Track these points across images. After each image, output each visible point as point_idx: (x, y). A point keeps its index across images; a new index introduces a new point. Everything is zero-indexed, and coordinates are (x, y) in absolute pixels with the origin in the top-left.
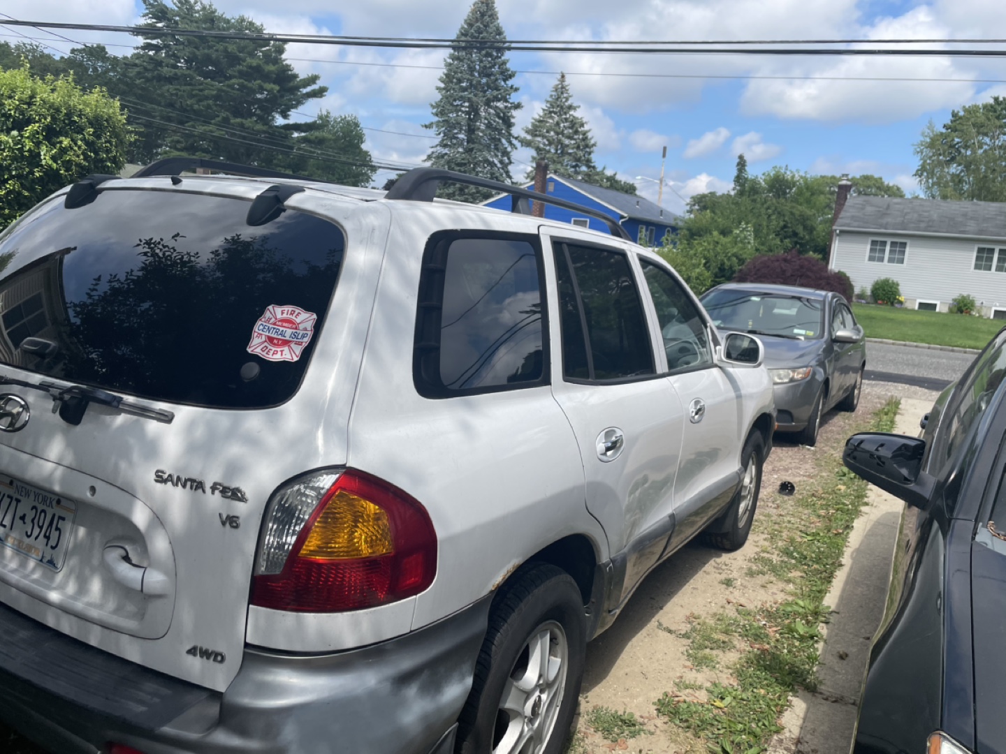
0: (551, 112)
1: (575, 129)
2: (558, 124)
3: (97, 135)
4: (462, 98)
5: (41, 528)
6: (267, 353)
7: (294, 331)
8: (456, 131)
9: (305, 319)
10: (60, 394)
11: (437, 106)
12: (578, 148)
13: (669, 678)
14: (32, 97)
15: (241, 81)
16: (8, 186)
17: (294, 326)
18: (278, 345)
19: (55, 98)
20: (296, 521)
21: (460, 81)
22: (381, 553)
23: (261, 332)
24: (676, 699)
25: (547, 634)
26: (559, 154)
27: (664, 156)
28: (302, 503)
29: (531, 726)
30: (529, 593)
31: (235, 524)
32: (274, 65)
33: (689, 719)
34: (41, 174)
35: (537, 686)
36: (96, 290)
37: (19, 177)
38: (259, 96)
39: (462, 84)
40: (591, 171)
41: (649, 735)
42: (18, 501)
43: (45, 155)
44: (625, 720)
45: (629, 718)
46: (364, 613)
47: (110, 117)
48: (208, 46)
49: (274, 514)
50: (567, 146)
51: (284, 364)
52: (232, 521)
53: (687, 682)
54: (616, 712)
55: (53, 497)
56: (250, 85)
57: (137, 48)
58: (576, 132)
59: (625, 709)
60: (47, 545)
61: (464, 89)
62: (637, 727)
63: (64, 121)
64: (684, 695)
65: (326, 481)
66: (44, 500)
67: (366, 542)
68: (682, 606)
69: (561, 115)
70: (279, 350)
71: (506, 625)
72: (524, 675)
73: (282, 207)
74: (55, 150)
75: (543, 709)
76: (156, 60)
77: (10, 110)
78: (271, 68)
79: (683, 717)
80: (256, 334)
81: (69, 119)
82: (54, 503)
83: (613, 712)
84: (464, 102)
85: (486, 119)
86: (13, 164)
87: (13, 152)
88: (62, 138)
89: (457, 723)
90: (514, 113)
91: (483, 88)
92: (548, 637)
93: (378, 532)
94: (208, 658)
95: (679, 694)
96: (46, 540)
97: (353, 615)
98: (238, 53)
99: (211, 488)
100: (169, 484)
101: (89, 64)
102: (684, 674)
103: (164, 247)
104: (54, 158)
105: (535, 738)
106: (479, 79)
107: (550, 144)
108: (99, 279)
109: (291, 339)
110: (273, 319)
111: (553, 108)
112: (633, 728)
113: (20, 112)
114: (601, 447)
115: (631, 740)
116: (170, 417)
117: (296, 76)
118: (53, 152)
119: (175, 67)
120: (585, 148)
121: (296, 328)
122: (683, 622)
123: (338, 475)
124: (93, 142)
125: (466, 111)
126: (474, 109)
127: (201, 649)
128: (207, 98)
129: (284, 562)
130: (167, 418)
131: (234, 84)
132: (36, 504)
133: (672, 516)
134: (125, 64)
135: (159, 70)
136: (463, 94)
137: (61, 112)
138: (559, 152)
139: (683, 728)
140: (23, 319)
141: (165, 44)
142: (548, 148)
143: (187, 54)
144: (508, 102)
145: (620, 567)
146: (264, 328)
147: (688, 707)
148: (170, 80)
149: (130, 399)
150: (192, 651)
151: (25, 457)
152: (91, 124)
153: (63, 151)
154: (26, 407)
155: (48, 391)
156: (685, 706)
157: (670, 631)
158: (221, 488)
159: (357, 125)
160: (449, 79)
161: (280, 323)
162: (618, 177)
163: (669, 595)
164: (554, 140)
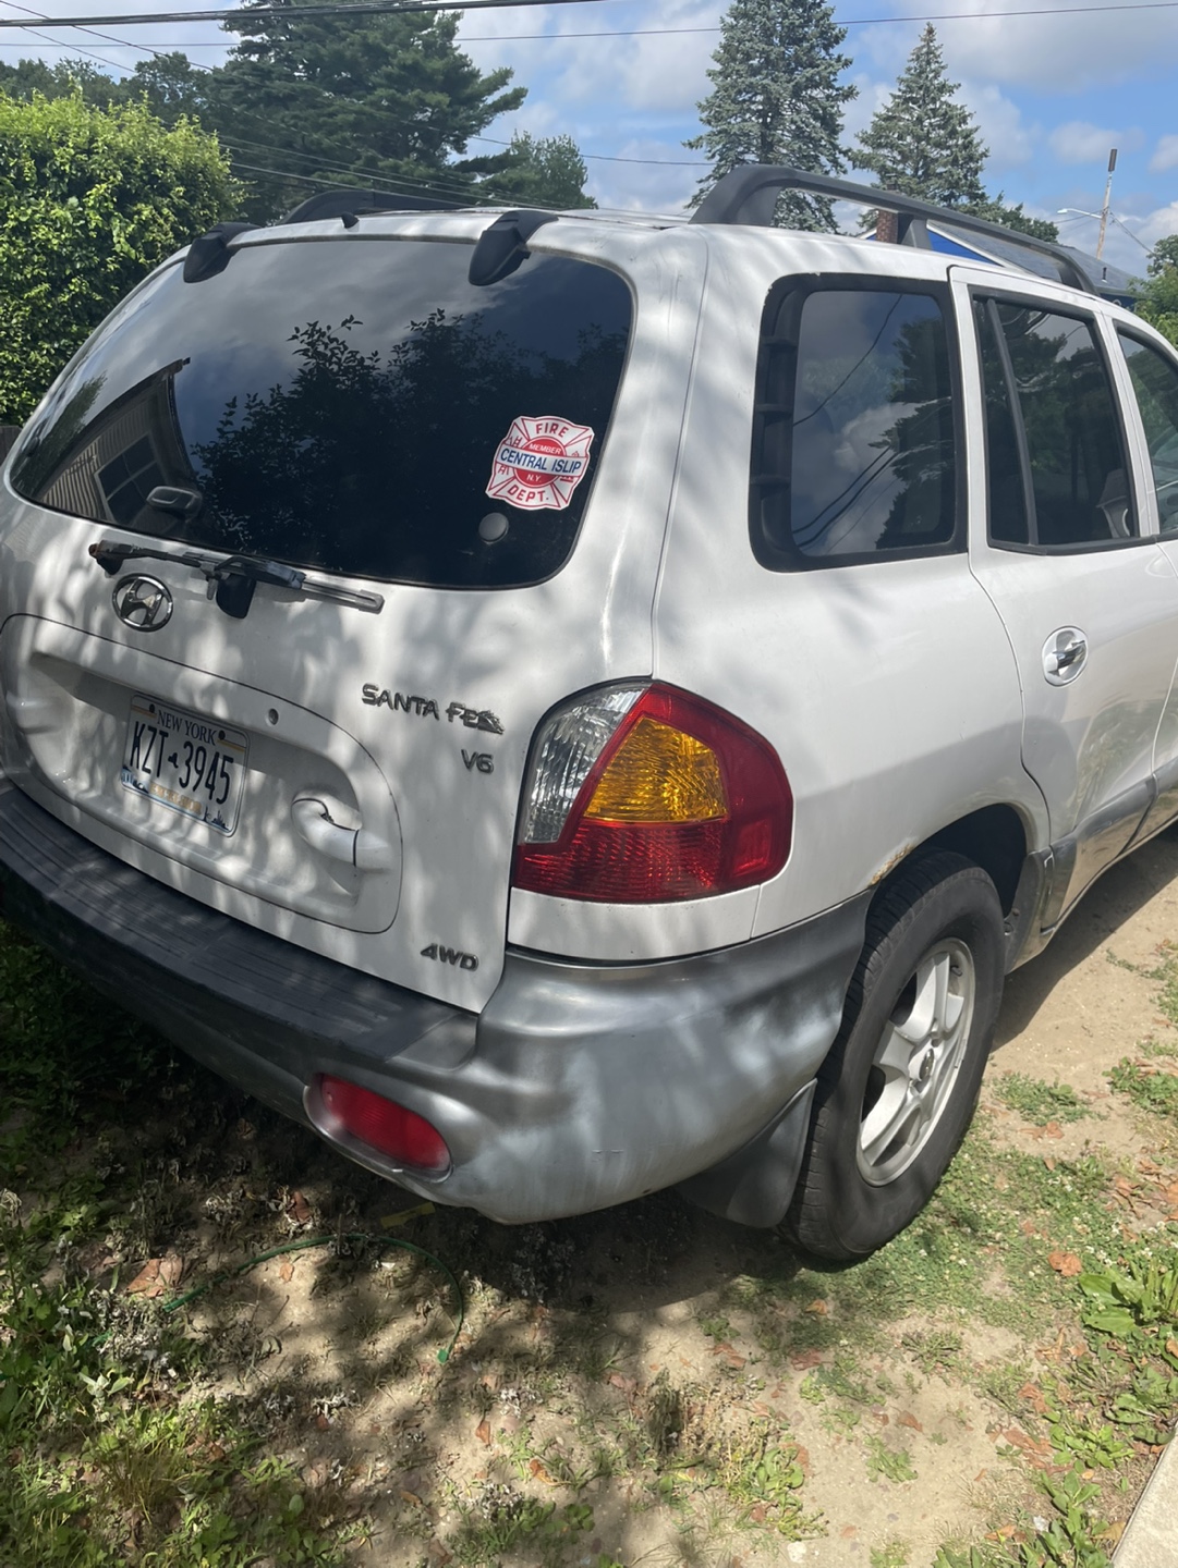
0: (906, 100)
1: (950, 128)
2: (920, 120)
3: (190, 197)
4: (751, 88)
5: (200, 773)
6: (518, 498)
7: (559, 458)
8: (741, 149)
9: (576, 439)
10: (216, 569)
11: (710, 106)
12: (955, 162)
13: (1129, 1037)
14: (92, 141)
15: (392, 91)
16: (72, 287)
17: (558, 451)
18: (534, 483)
19: (123, 140)
20: (579, 765)
21: (748, 57)
22: (705, 817)
23: (506, 462)
24: (1143, 1069)
25: (945, 959)
26: (919, 177)
27: (1111, 168)
28: (587, 738)
29: (916, 1093)
30: (923, 895)
31: (485, 767)
32: (442, 58)
33: (1166, 1100)
34: (116, 266)
35: (930, 1034)
36: (231, 423)
37: (86, 272)
38: (420, 116)
39: (751, 62)
40: (977, 205)
41: (1098, 1120)
42: (164, 735)
43: (118, 236)
44: (1057, 1096)
45: (1063, 1092)
46: (682, 907)
47: (206, 165)
48: (339, 37)
49: (545, 754)
50: (935, 160)
51: (546, 514)
52: (480, 762)
53: (1162, 1045)
54: (1042, 1082)
55: (214, 728)
56: (404, 99)
57: (233, 52)
58: (953, 134)
59: (1057, 1079)
60: (211, 798)
61: (754, 72)
62: (1078, 1107)
63: (141, 176)
64: (1155, 1063)
65: (622, 702)
66: (201, 734)
67: (681, 796)
68: (1148, 929)
69: (925, 104)
70: (536, 491)
71: (886, 940)
72: (909, 1016)
73: (524, 250)
74: (133, 226)
75: (936, 1069)
76: (262, 70)
77: (62, 164)
78: (436, 64)
79: (1157, 1096)
80: (498, 466)
81: (148, 173)
82: (216, 737)
83: (1037, 1082)
84: (756, 94)
85: (793, 122)
86: (76, 251)
87: (75, 233)
88: (141, 206)
89: (816, 1080)
90: (843, 106)
91: (789, 64)
92: (947, 962)
93: (702, 785)
94: (453, 963)
95: (1146, 1061)
96: (208, 790)
97: (666, 909)
98: (384, 46)
99: (447, 711)
100: (385, 705)
101: (164, 87)
102: (1154, 1032)
103: (332, 340)
104: (131, 240)
105: (922, 1112)
106: (782, 49)
107: (905, 159)
108: (233, 404)
109: (554, 472)
110: (524, 441)
111: (911, 92)
112: (1071, 1108)
113: (78, 166)
114: (1050, 660)
115: (1069, 1125)
116: (378, 602)
117: (475, 75)
118: (130, 229)
119: (291, 78)
120: (967, 163)
121: (561, 454)
122: (1151, 954)
123: (639, 694)
124: (186, 209)
125: (758, 111)
126: (773, 108)
127: (442, 949)
128: (341, 128)
129: (562, 824)
130: (374, 605)
131: (381, 98)
132: (190, 739)
133: (1151, 782)
134: (216, 80)
135: (268, 87)
136: (753, 80)
137: (137, 163)
138: (920, 173)
139: (1156, 1113)
140: (128, 477)
141: (273, 41)
142: (901, 166)
143: (308, 53)
144: (832, 87)
145: (1064, 860)
146: (511, 456)
147: (1164, 1083)
148: (286, 101)
149: (315, 576)
150: (429, 952)
151: (172, 667)
152: (181, 180)
153: (144, 226)
154: (166, 592)
155: (198, 566)
156: (1159, 1080)
157: (1129, 967)
158: (463, 712)
159: (573, 153)
160: (729, 54)
161: (535, 447)
162: (1024, 214)
163: (1126, 911)
164: (911, 151)
